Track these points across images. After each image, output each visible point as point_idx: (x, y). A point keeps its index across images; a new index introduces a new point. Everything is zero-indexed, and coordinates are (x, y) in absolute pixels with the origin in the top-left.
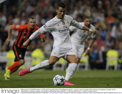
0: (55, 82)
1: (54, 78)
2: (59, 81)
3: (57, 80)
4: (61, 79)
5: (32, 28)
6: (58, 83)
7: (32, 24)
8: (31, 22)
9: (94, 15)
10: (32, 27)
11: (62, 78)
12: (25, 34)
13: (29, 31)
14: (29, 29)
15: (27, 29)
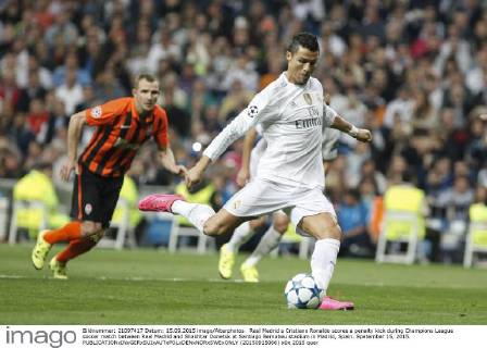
0: (293, 298)
1: (290, 285)
2: (305, 295)
3: (297, 291)
4: (312, 289)
5: (145, 111)
6: (303, 301)
7: (148, 96)
8: (145, 91)
9: (222, 63)
10: (145, 107)
11: (316, 287)
12: (122, 130)
13: (136, 119)
14: (134, 115)
15: (129, 114)
